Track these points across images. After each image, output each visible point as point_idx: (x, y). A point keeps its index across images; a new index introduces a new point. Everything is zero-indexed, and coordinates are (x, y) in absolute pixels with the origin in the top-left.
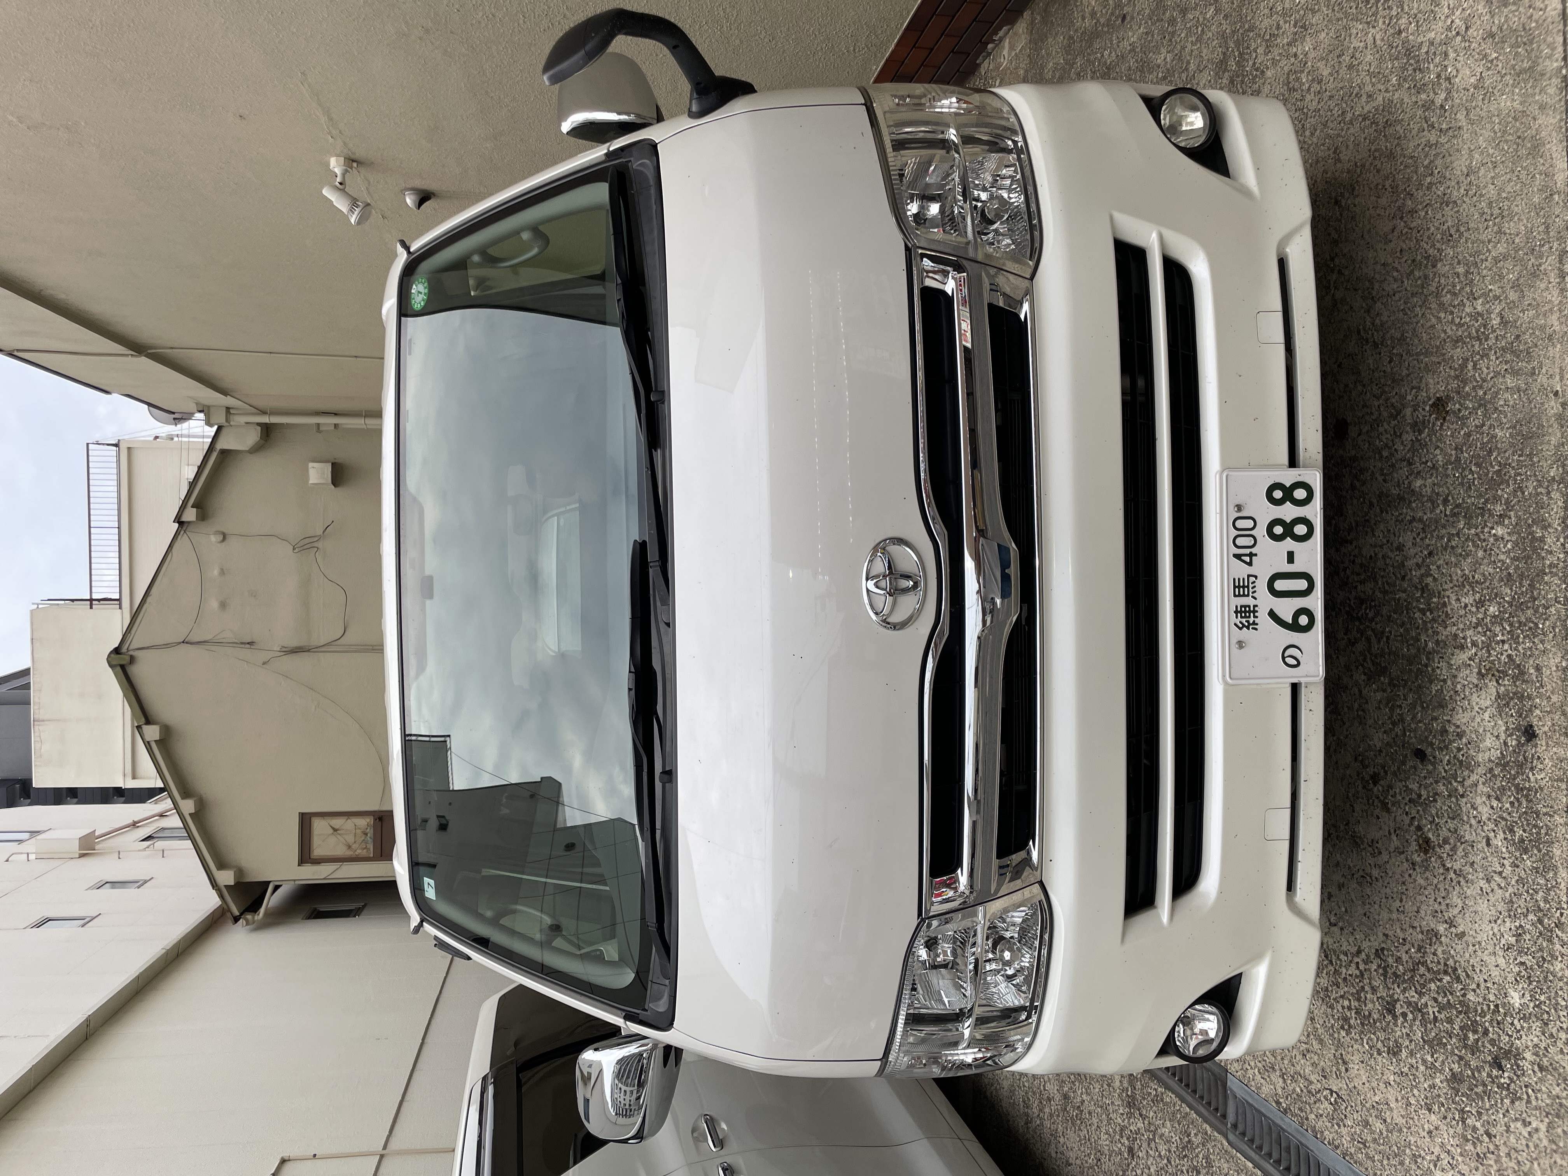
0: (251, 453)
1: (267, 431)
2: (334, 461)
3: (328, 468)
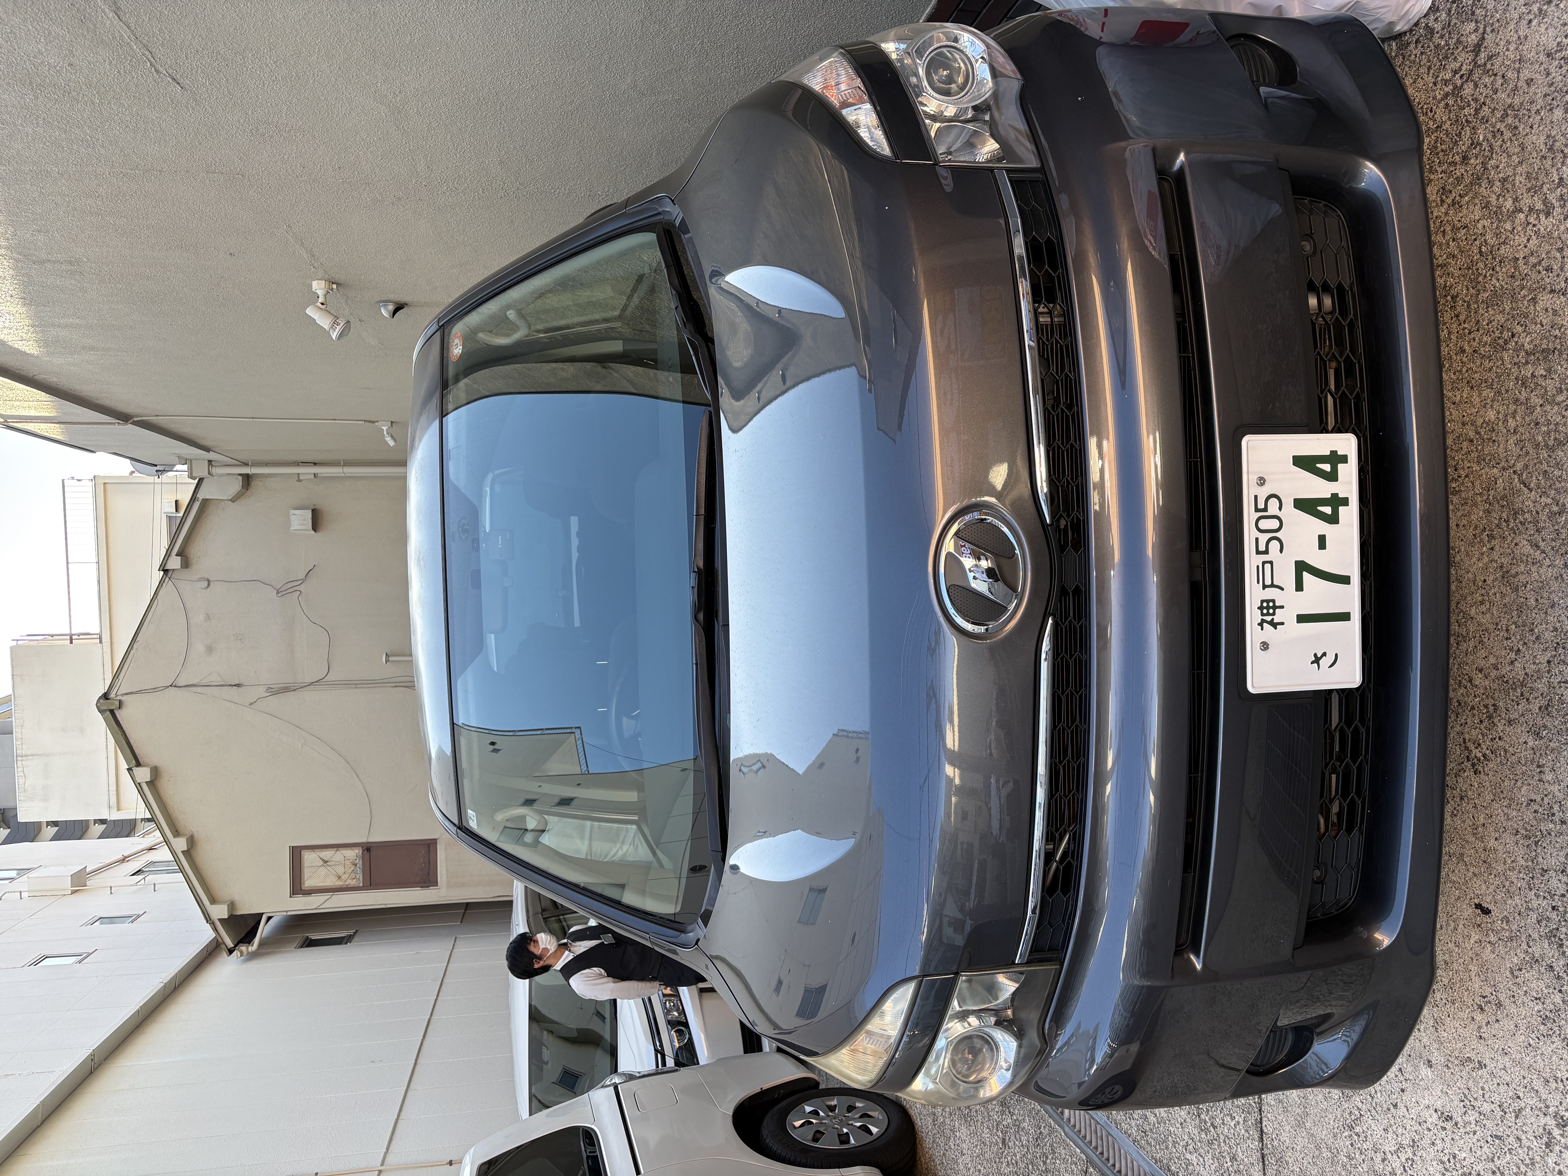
0: (233, 502)
1: (247, 481)
2: (313, 508)
3: (309, 514)
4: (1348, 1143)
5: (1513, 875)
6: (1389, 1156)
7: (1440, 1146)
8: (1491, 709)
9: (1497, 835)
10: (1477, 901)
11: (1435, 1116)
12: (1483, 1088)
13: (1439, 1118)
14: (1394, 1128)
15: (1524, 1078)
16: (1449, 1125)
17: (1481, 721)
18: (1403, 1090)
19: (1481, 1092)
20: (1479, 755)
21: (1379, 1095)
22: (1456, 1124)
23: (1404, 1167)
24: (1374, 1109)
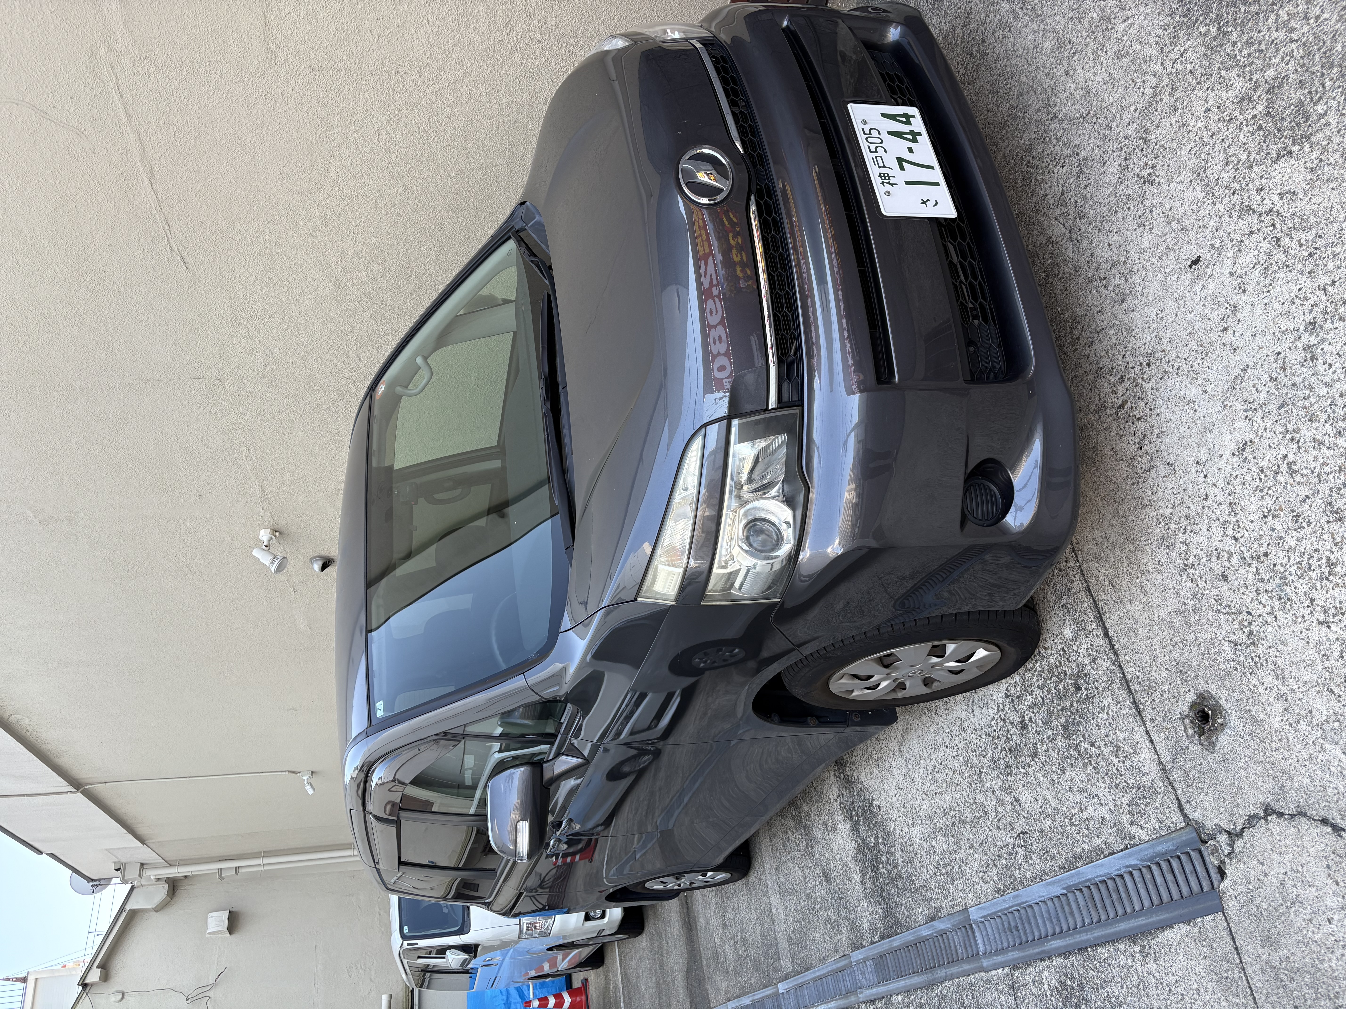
0: (157, 911)
1: (174, 885)
2: (231, 910)
3: (226, 915)
4: (1189, 584)
5: (1202, 213)
6: (1220, 546)
7: (1248, 478)
8: (1144, 135)
9: (1181, 202)
10: (1189, 263)
11: (1235, 459)
12: (1254, 386)
13: (1238, 456)
14: (1214, 517)
15: (1274, 333)
16: (1247, 453)
17: (1142, 150)
18: (1205, 476)
19: (1254, 390)
20: (1149, 171)
21: (1192, 507)
22: (1251, 442)
23: (1234, 537)
24: (1194, 524)
